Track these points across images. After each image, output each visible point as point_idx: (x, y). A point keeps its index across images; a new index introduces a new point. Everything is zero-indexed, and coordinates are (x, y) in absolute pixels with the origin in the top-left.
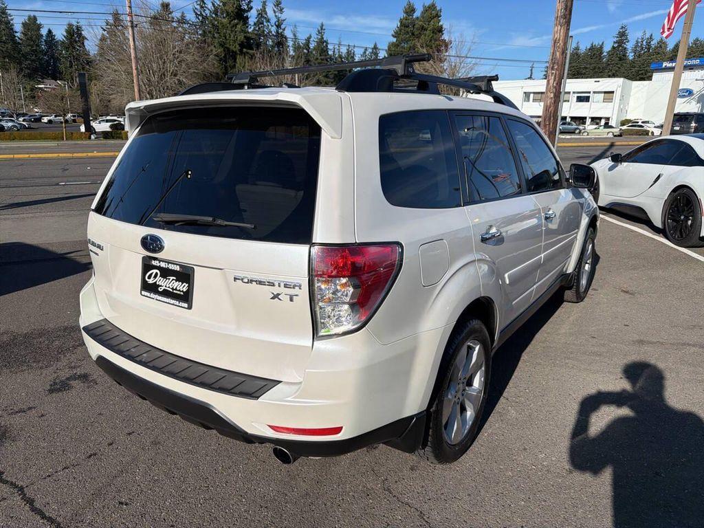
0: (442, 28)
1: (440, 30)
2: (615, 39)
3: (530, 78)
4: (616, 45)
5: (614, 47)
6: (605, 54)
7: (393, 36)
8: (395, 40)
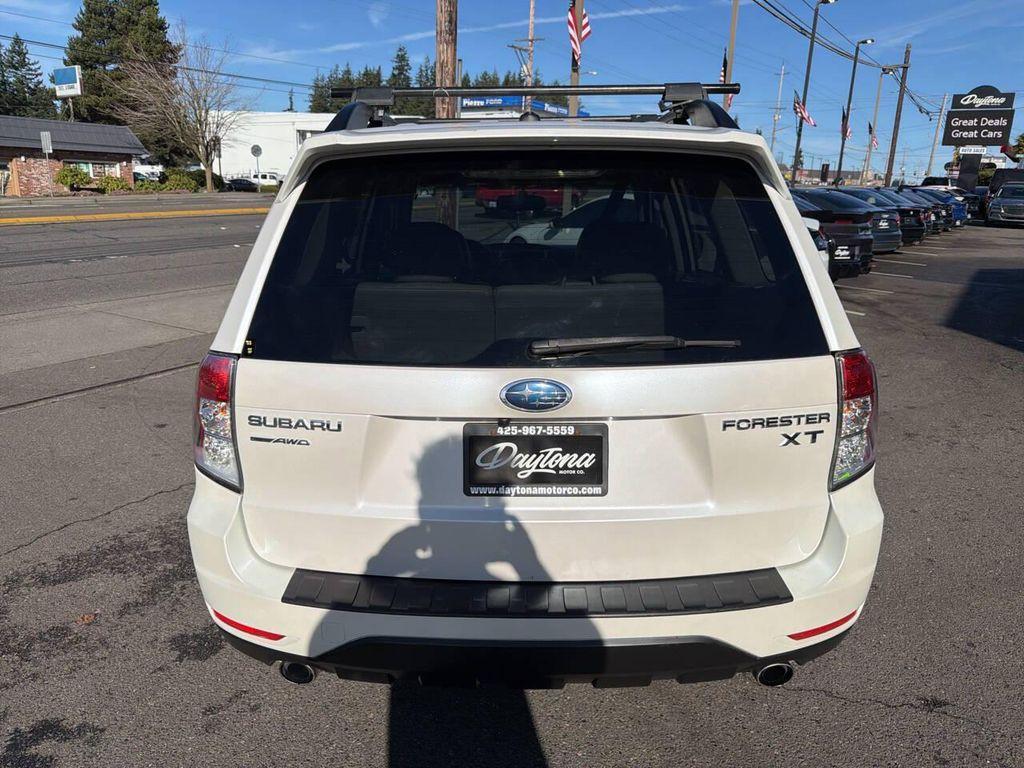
0: (164, 23)
1: (162, 26)
2: (395, 65)
3: (291, 110)
4: (396, 72)
5: (394, 75)
6: (384, 83)
7: (75, 26)
8: (80, 34)
